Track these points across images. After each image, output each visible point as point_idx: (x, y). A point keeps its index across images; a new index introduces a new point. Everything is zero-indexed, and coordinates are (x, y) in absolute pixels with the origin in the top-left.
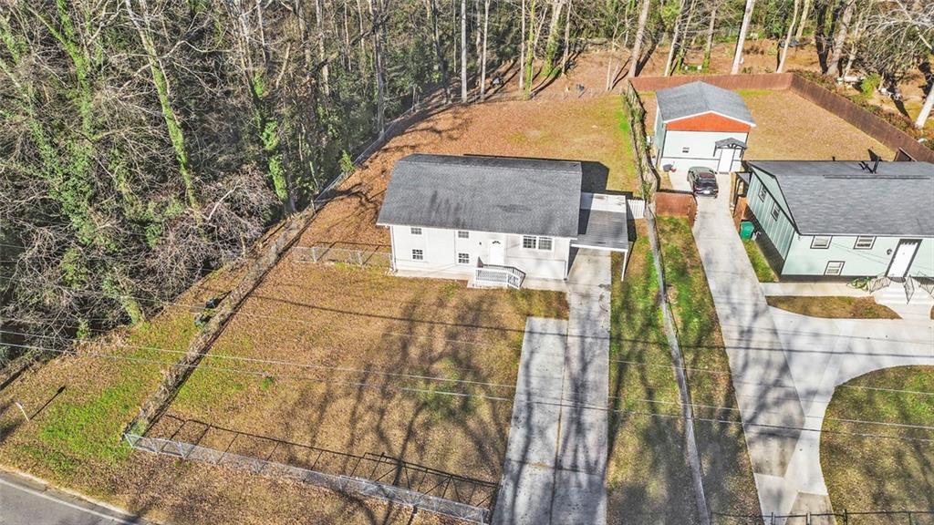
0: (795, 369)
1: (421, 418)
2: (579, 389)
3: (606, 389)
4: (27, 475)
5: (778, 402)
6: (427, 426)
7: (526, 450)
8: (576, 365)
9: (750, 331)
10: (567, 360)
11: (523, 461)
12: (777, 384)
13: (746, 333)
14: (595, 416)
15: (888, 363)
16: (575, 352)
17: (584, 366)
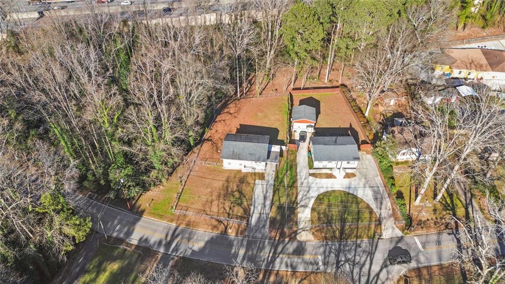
0: (310, 192)
3: (271, 198)
4: (153, 219)
5: (305, 199)
6: (234, 206)
7: (254, 211)
8: (265, 192)
10: (263, 191)
11: (253, 213)
12: (306, 195)
13: (302, 183)
14: (268, 203)
15: (330, 189)
16: (265, 189)
17: (267, 192)
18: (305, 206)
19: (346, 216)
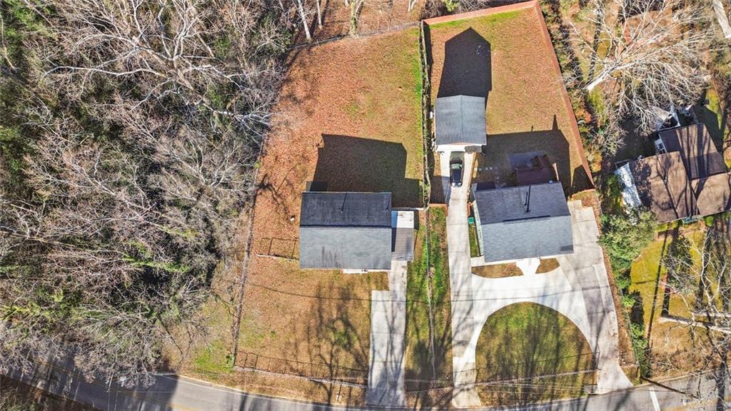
0: (473, 312)
1: (335, 347)
2: (392, 330)
3: (402, 329)
4: (200, 380)
5: (463, 329)
6: (338, 351)
7: (374, 358)
8: (390, 320)
11: (373, 361)
12: (465, 320)
13: (458, 294)
14: (398, 340)
15: (510, 302)
16: (389, 311)
17: (394, 318)
18: (464, 343)
19: (535, 357)
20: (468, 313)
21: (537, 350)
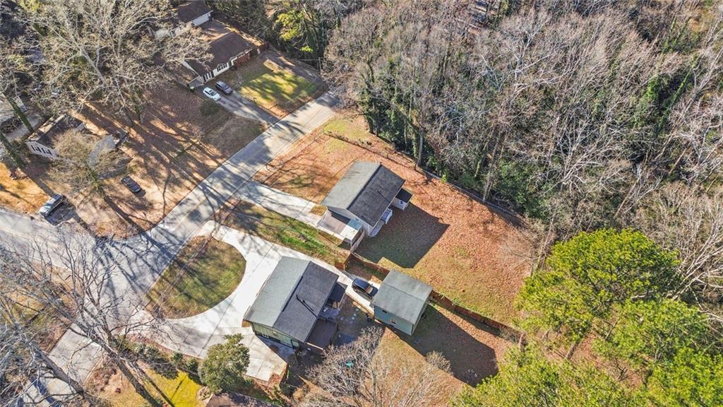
3: (279, 211)
8: (290, 207)
9: (276, 251)
10: (293, 206)
14: (274, 207)
16: (296, 208)
18: (242, 240)
20: (258, 251)
21: (199, 282)
